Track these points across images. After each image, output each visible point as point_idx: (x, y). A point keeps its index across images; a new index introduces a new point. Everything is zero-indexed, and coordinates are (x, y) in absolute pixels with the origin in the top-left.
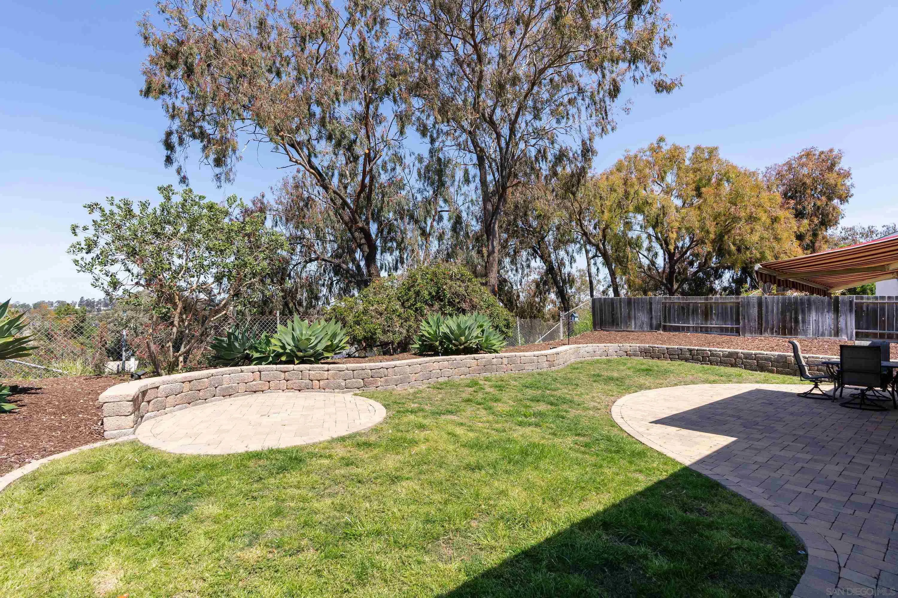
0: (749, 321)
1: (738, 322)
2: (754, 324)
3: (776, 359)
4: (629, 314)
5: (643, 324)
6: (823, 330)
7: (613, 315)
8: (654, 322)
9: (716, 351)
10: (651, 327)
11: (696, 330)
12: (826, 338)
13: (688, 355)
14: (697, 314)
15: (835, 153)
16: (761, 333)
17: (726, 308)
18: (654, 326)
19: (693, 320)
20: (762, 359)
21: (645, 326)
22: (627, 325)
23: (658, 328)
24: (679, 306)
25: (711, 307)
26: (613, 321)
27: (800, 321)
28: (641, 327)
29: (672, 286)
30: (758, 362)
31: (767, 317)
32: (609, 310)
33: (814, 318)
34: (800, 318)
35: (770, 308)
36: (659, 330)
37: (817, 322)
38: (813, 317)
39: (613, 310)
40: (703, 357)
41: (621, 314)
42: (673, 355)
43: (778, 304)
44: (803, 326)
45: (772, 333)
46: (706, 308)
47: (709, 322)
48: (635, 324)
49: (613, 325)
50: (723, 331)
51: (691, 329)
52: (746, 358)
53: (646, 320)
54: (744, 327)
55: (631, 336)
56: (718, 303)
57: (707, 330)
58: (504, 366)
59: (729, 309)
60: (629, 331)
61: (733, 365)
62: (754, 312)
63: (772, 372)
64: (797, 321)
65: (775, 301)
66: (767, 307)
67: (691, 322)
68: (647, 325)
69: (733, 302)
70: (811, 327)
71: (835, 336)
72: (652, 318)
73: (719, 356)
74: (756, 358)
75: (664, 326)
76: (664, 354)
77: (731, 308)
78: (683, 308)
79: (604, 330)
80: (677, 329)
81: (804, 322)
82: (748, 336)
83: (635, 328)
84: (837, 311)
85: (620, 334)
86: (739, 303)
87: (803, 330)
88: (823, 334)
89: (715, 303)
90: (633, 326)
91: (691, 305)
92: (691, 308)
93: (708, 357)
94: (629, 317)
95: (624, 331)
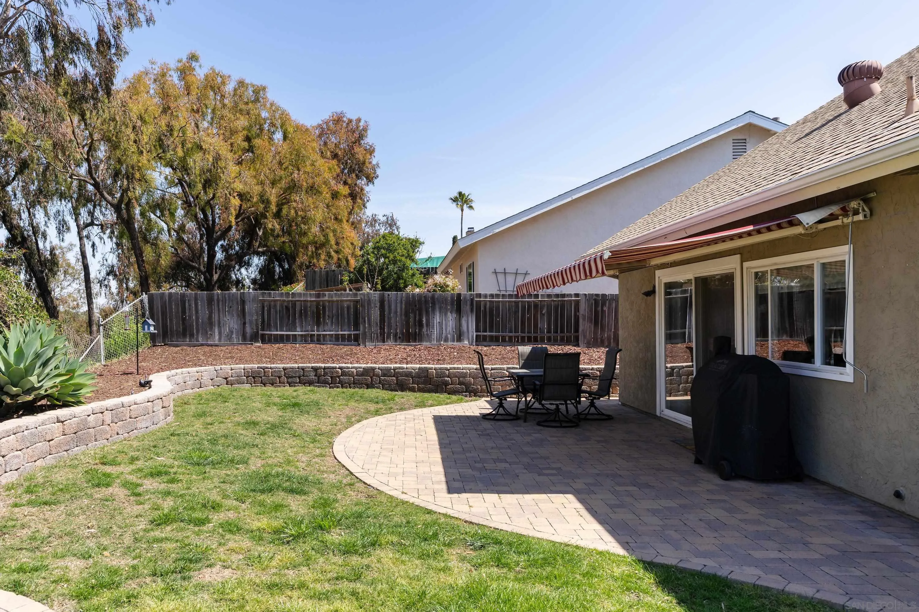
0: (370, 324)
1: (356, 328)
2: (376, 329)
3: (417, 373)
4: (210, 318)
5: (232, 332)
6: (447, 334)
7: (184, 320)
8: (248, 330)
9: (348, 368)
10: (244, 338)
11: (307, 339)
12: (450, 343)
13: (312, 376)
14: (306, 316)
15: (362, 124)
16: (384, 342)
17: (342, 308)
18: (248, 335)
19: (302, 327)
20: (401, 374)
21: (234, 336)
22: (206, 336)
23: (254, 338)
24: (281, 306)
25: (324, 308)
26: (185, 330)
27: (425, 325)
28: (229, 337)
29: (212, 276)
30: (397, 380)
31: (390, 319)
32: (177, 312)
33: (438, 321)
34: (424, 320)
35: (393, 307)
36: (256, 341)
37: (440, 324)
38: (437, 319)
39: (184, 312)
40: (332, 377)
41: (197, 318)
42: (292, 377)
43: (401, 302)
44: (427, 331)
45: (396, 341)
46: (317, 308)
47: (321, 328)
48: (220, 333)
49: (184, 335)
50: (338, 339)
51: (299, 339)
52: (384, 375)
53: (236, 327)
54: (365, 333)
55: (221, 351)
56: (333, 301)
57: (320, 340)
58: (107, 428)
59: (346, 309)
60: (212, 346)
61: (369, 386)
62: (375, 313)
63: (413, 390)
64: (421, 325)
65: (399, 299)
66: (390, 307)
67: (298, 329)
68: (237, 335)
69: (350, 301)
70: (435, 332)
71: (457, 341)
72: (244, 324)
73: (350, 374)
74: (396, 373)
75: (263, 336)
76: (279, 377)
77: (348, 308)
78: (287, 308)
79: (170, 345)
80: (281, 339)
81: (428, 325)
82: (370, 345)
83: (220, 339)
84: (459, 311)
85: (200, 350)
86: (357, 302)
87: (427, 335)
88: (446, 340)
89: (329, 301)
90: (217, 337)
91: (297, 303)
92: (298, 309)
93: (339, 377)
94: (211, 324)
95: (202, 345)
